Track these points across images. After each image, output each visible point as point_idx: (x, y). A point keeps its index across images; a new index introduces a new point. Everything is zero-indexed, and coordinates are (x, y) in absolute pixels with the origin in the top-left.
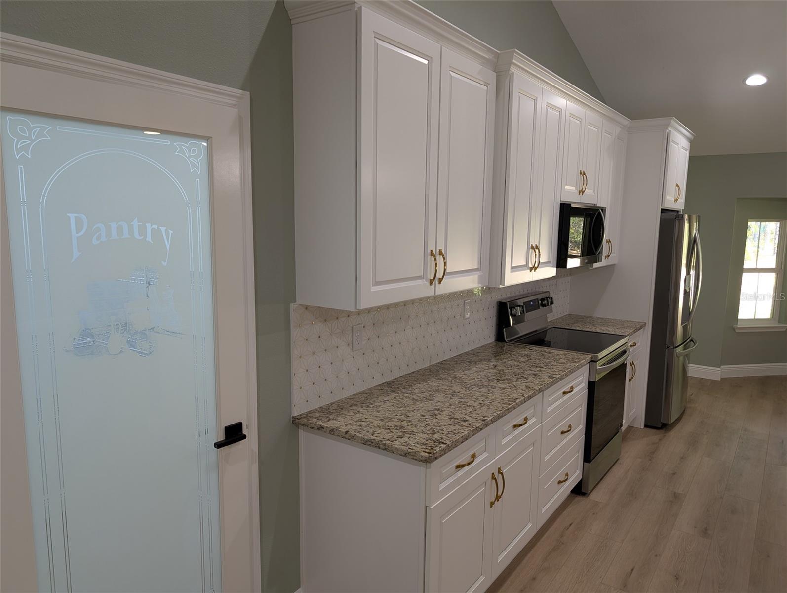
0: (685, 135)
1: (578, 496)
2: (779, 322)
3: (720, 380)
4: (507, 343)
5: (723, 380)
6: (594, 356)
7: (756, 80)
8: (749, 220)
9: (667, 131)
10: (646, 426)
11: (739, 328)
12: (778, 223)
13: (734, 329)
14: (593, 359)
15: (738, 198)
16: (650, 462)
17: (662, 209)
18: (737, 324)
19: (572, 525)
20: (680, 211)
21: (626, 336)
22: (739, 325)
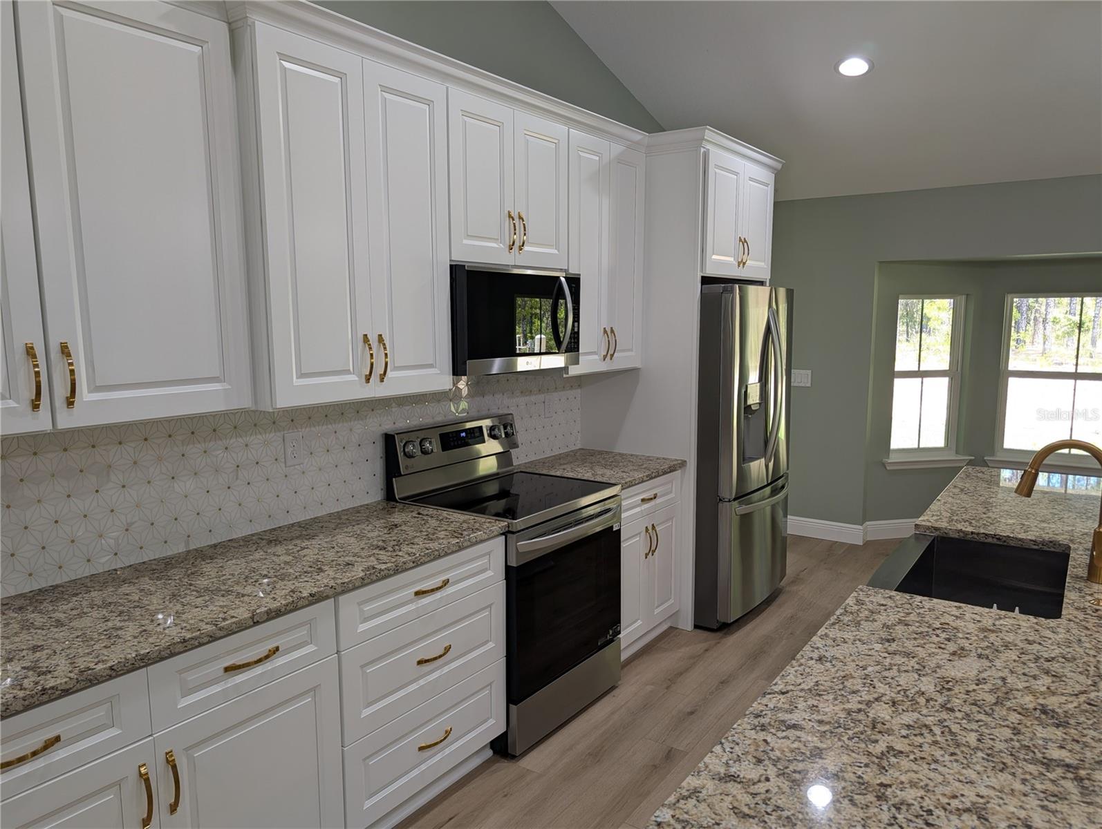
0: (763, 163)
1: (503, 760)
2: (957, 453)
3: (862, 544)
4: (397, 502)
5: (867, 544)
6: (512, 523)
7: (854, 67)
8: (900, 296)
9: (702, 150)
10: (696, 627)
11: (890, 463)
12: (952, 300)
13: (884, 465)
14: (510, 529)
15: (881, 262)
16: (666, 690)
17: (703, 278)
18: (888, 458)
19: (453, 820)
20: (766, 282)
21: (614, 485)
22: (893, 458)
